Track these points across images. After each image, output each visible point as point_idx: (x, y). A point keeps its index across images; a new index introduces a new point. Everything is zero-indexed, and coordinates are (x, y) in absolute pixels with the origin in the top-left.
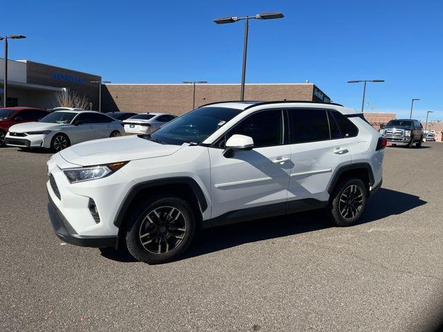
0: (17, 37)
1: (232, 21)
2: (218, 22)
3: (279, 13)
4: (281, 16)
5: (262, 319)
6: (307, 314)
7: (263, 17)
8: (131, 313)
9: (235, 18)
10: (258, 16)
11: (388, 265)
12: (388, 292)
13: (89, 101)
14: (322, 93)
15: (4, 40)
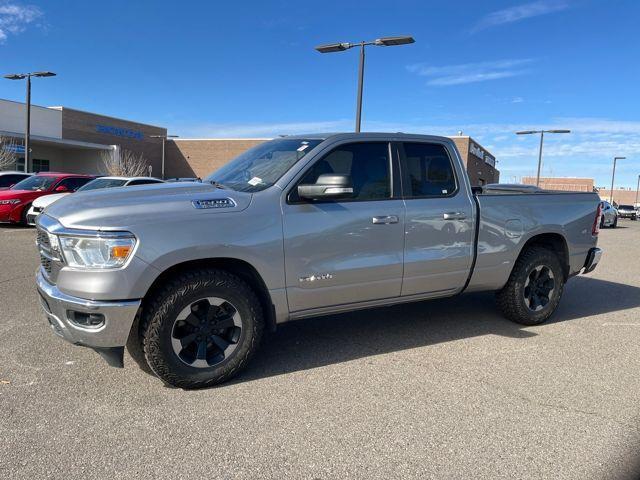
0: (44, 75)
1: (341, 48)
2: (322, 50)
3: (408, 37)
4: (411, 41)
5: (328, 470)
6: (396, 464)
7: (386, 43)
8: (143, 460)
9: (346, 44)
10: (378, 41)
11: (531, 397)
12: (523, 434)
13: (148, 164)
14: (482, 149)
15: (27, 78)
